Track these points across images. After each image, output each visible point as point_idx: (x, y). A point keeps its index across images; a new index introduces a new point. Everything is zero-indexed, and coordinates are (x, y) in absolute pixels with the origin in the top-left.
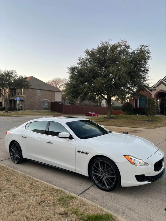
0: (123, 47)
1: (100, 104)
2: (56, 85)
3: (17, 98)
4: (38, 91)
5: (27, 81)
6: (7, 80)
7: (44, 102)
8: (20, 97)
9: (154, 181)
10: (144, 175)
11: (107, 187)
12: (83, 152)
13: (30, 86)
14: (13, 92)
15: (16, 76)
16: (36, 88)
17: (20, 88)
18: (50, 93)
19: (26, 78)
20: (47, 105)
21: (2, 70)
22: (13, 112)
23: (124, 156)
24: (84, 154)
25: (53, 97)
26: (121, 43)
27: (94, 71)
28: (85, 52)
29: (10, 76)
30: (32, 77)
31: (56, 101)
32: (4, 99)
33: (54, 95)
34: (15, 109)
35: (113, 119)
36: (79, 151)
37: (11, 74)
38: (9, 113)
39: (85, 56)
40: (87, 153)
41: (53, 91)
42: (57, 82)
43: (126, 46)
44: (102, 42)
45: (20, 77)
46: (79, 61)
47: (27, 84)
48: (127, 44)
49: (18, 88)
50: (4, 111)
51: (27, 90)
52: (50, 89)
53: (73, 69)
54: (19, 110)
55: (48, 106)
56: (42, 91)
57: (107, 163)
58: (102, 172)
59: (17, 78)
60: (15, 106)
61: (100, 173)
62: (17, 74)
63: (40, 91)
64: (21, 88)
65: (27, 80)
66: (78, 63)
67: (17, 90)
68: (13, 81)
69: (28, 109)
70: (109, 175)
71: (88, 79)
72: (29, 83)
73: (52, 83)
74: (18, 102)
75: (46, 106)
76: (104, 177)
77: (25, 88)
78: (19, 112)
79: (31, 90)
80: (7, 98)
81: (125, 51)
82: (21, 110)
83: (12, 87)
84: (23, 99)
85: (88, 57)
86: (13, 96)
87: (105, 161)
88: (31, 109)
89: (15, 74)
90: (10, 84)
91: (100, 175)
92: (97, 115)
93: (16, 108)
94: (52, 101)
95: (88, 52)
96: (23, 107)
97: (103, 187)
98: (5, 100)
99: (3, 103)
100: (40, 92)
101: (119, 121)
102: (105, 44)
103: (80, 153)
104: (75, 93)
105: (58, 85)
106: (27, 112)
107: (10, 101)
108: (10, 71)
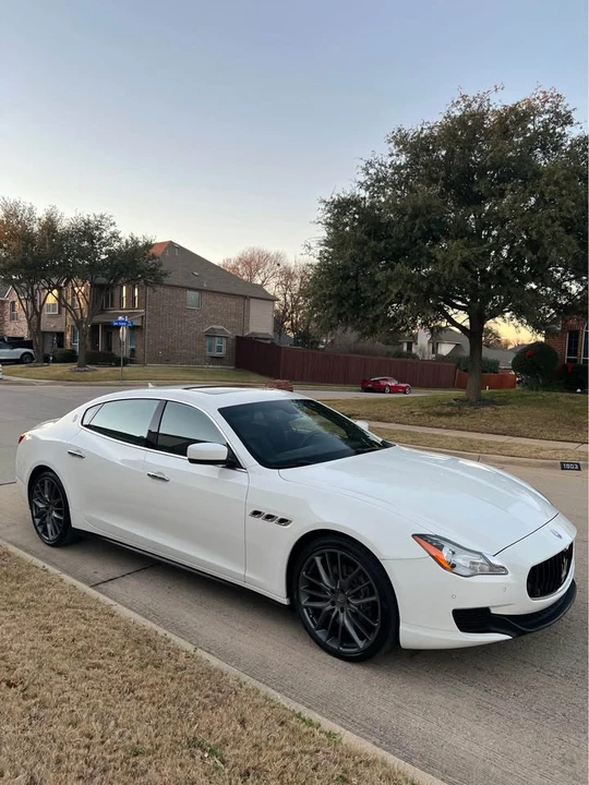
0: (547, 116)
1: (410, 348)
2: (251, 276)
3: (120, 318)
4: (192, 296)
5: (154, 257)
6: (83, 254)
7: (210, 335)
8: (129, 315)
9: (524, 633)
10: (487, 610)
11: (358, 647)
12: (269, 517)
13: (166, 275)
14: (103, 295)
15: (114, 236)
16: (186, 284)
17: (128, 283)
18: (232, 303)
19: (148, 246)
20: (221, 347)
21: (65, 216)
22: (104, 370)
23: (413, 536)
24: (273, 525)
25: (244, 317)
26: (538, 101)
27: (428, 213)
28: (390, 142)
29: (93, 237)
30: (171, 244)
31: (253, 333)
32: (71, 323)
33: (246, 311)
34: (109, 359)
35: (487, 405)
36: (256, 513)
37: (97, 228)
38: (90, 374)
39: (391, 155)
40: (283, 521)
41: (245, 297)
42: (253, 263)
43: (558, 115)
44: (464, 97)
45: (127, 242)
46: (368, 174)
47: (155, 269)
48: (565, 104)
49: (120, 282)
50: (74, 366)
51: (155, 291)
52: (231, 287)
53: (341, 207)
54: (126, 362)
55: (224, 349)
56: (206, 297)
57: (342, 556)
58: (333, 591)
59: (116, 245)
60: (110, 349)
61: (327, 600)
62: (119, 229)
63: (197, 293)
64: (132, 283)
65: (151, 251)
66: (361, 185)
67: (116, 292)
68: (103, 257)
69: (157, 360)
70: (356, 596)
71: (403, 245)
72: (161, 265)
73: (235, 268)
74: (123, 333)
75: (220, 349)
76: (342, 610)
77: (146, 283)
78: (125, 369)
79: (168, 292)
80: (82, 317)
81: (552, 136)
82: (132, 362)
83: (101, 280)
84: (137, 323)
85: (403, 159)
86: (102, 311)
87: (335, 551)
88: (167, 361)
89: (112, 229)
90: (95, 268)
91: (330, 607)
92: (404, 388)
93: (113, 354)
94: (240, 335)
95: (401, 141)
96: (139, 352)
97: (344, 647)
98: (79, 323)
99: (68, 337)
100: (200, 298)
101: (518, 415)
102: (475, 106)
103: (260, 521)
104: (351, 301)
105: (257, 277)
106: (152, 369)
107: (95, 328)
108: (92, 218)
